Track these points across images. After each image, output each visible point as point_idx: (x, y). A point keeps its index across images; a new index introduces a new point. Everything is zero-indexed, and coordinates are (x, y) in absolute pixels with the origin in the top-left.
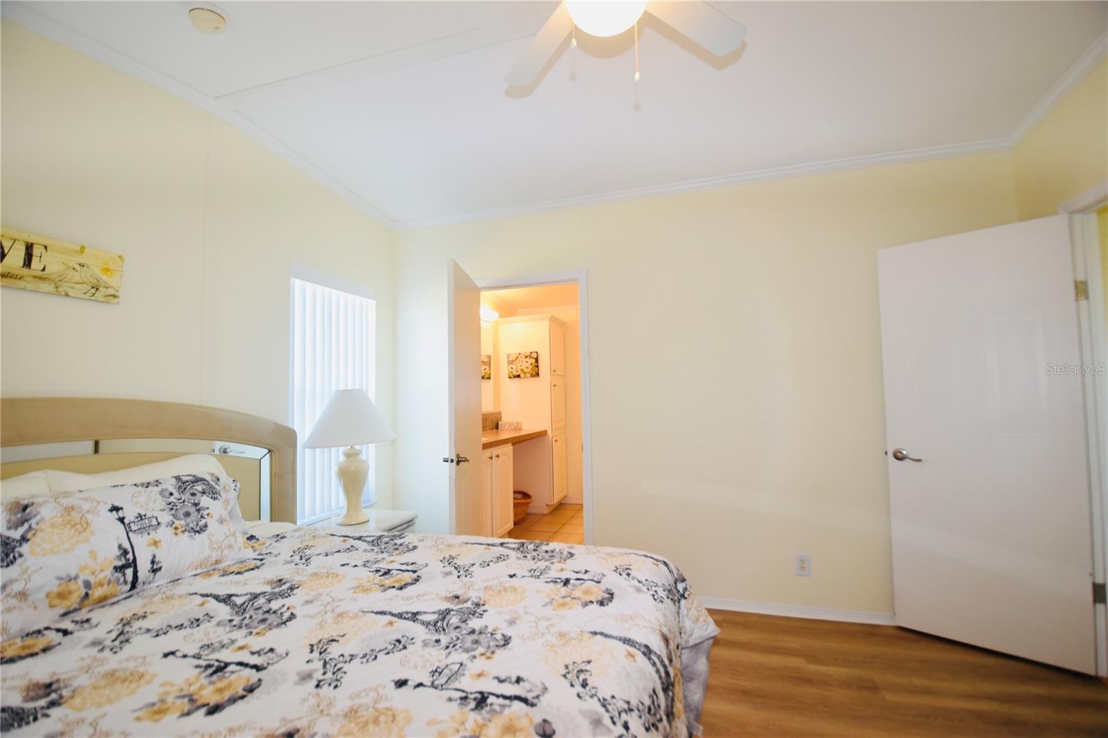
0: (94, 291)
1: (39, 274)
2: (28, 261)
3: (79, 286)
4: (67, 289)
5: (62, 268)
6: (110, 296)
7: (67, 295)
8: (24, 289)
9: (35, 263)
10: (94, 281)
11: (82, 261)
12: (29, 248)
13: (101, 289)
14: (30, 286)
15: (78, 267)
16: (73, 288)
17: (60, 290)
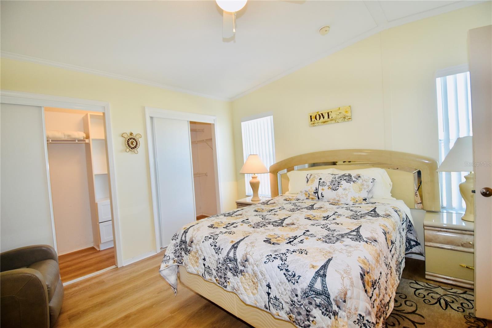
0: (344, 119)
1: (331, 119)
2: (329, 117)
3: (340, 119)
4: (338, 121)
5: (335, 115)
6: (349, 119)
7: (338, 122)
8: (329, 124)
9: (330, 117)
10: (344, 116)
11: (340, 112)
12: (328, 113)
13: (346, 118)
14: (330, 123)
15: (339, 114)
16: (339, 120)
17: (336, 121)
